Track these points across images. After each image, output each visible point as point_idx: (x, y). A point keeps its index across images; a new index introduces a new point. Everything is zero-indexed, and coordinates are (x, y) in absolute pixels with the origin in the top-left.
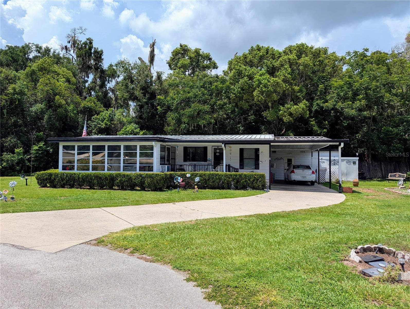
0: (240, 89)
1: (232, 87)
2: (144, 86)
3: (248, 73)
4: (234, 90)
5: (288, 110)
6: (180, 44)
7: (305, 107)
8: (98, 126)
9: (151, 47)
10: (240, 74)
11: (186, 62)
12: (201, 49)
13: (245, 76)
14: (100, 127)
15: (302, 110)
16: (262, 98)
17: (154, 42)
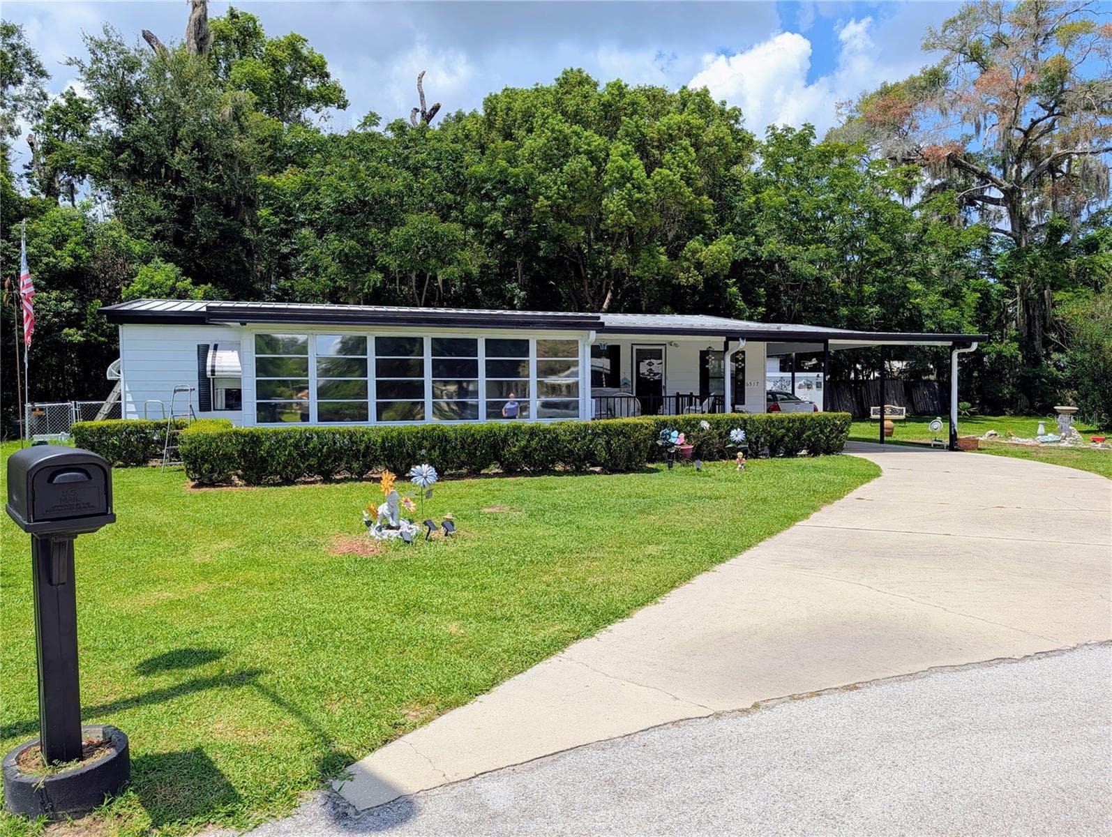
0: (565, 188)
1: (541, 178)
4: (547, 188)
5: (693, 256)
8: (45, 260)
9: (197, 6)
13: (580, 153)
14: (55, 266)
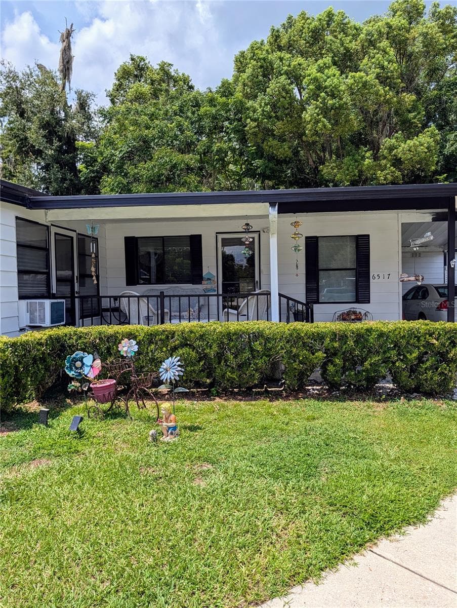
0: (268, 108)
1: (250, 103)
2: (48, 122)
3: (289, 66)
4: (254, 111)
5: (390, 153)
6: (132, 55)
7: (433, 144)
9: (64, 41)
10: (267, 70)
11: (144, 89)
12: (172, 65)
13: (282, 75)
15: (426, 150)
16: (325, 126)
17: (69, 28)
